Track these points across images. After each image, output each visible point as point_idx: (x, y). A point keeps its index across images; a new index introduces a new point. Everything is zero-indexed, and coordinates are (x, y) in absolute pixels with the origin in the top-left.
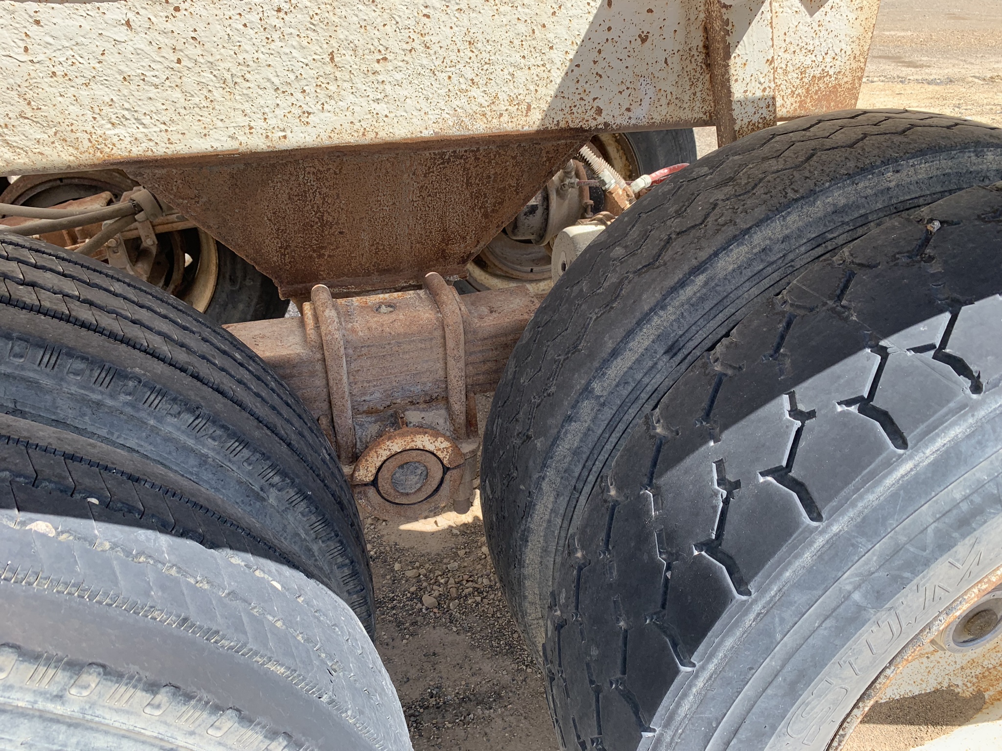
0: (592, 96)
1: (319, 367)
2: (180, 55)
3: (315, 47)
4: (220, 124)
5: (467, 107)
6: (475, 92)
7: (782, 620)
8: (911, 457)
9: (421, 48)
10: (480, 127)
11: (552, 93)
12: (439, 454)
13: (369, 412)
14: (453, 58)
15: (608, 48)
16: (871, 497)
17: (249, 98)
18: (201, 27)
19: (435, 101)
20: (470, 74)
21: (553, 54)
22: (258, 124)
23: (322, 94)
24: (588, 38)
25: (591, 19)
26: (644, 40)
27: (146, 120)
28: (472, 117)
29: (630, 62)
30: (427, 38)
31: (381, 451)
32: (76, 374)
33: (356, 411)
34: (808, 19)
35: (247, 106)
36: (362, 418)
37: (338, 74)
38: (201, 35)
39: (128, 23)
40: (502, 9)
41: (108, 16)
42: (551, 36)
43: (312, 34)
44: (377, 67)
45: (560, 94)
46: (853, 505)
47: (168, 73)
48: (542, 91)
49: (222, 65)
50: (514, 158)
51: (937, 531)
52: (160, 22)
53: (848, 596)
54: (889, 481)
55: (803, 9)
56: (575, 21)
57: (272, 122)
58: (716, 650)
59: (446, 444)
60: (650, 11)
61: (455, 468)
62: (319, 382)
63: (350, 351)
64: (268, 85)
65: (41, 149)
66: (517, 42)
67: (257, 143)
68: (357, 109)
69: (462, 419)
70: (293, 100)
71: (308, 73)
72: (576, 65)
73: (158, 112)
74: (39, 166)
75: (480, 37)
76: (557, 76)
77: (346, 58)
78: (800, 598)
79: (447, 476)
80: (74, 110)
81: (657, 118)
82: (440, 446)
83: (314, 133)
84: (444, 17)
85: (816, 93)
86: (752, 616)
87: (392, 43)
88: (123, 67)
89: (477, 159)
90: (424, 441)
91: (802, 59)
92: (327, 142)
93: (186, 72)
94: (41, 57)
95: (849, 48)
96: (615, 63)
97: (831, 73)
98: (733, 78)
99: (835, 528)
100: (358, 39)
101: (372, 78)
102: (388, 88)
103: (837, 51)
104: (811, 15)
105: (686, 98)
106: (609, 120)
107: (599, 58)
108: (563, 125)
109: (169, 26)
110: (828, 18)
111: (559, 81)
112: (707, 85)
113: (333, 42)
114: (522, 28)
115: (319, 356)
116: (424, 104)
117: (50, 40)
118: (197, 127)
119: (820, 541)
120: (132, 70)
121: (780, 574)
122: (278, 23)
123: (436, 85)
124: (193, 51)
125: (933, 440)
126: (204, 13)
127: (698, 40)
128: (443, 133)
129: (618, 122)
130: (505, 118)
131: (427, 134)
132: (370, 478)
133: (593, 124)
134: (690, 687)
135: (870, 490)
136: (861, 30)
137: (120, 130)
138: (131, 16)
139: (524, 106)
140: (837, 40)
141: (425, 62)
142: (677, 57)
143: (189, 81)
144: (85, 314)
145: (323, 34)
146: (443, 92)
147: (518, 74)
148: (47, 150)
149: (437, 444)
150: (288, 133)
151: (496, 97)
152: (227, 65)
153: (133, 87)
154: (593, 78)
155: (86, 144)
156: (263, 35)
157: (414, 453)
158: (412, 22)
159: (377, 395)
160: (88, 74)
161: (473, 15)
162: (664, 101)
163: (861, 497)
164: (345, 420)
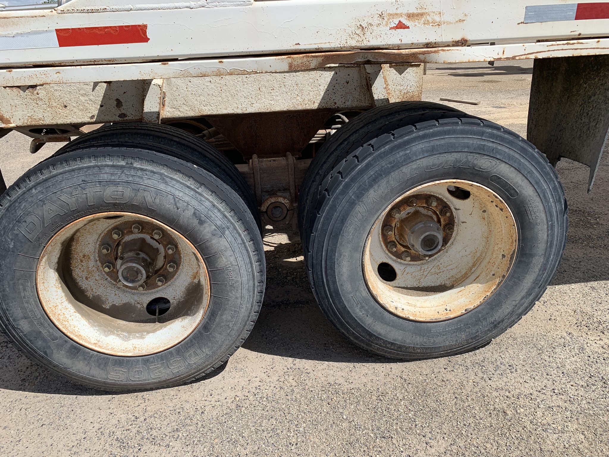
0: (333, 99)
1: (252, 175)
2: (222, 89)
3: (255, 86)
4: (230, 106)
5: (296, 102)
6: (298, 98)
7: (338, 203)
8: (360, 164)
9: (283, 86)
10: (300, 108)
11: (321, 98)
12: (286, 204)
13: (266, 192)
14: (292, 89)
15: (337, 86)
16: (353, 173)
17: (238, 100)
18: (227, 82)
19: (287, 100)
20: (297, 93)
21: (321, 87)
22: (240, 106)
23: (257, 99)
24: (330, 83)
25: (331, 77)
26: (348, 83)
27: (212, 105)
28: (297, 105)
29: (344, 89)
30: (285, 84)
31: (268, 202)
32: (196, 155)
33: (262, 191)
34: (400, 76)
35: (237, 102)
36: (264, 193)
37: (261, 93)
38: (227, 84)
39: (210, 81)
40: (305, 76)
41: (206, 80)
42: (320, 82)
43: (254, 83)
44: (271, 91)
45: (323, 98)
46: (350, 175)
47: (218, 93)
48: (318, 97)
49: (232, 91)
50: (311, 117)
51: (368, 182)
52: (218, 81)
53: (351, 197)
54: (356, 170)
55: (397, 73)
56: (326, 78)
57: (243, 106)
58: (324, 210)
59: (288, 201)
60: (349, 75)
61: (291, 210)
62: (252, 180)
63: (261, 171)
64: (243, 96)
65: (187, 112)
66: (310, 84)
67: (239, 111)
68: (266, 102)
69: (294, 195)
70: (249, 100)
71: (253, 93)
72: (327, 90)
73: (215, 103)
74: (186, 116)
75: (299, 83)
76: (322, 94)
77: (263, 89)
78: (341, 197)
79: (288, 213)
80: (196, 102)
81: (354, 105)
82: (286, 202)
83: (254, 109)
84: (289, 78)
85: (406, 97)
86: (331, 201)
87: (275, 85)
88: (208, 92)
89: (300, 117)
90: (281, 200)
91: (400, 88)
92: (257, 111)
93: (223, 93)
94: (190, 90)
95: (415, 84)
96: (339, 90)
97: (410, 91)
98: (373, 93)
99: (346, 180)
100: (266, 84)
101: (270, 94)
102: (274, 97)
103: (411, 85)
104: (401, 75)
105: (363, 99)
106: (339, 106)
107: (334, 88)
108: (324, 107)
109: (220, 82)
110: (406, 76)
111: (323, 95)
112: (369, 96)
113: (260, 85)
114: (311, 80)
115: (252, 172)
116: (284, 101)
117: (192, 86)
118: (224, 107)
119: (343, 183)
120: (210, 93)
121: (336, 191)
122: (246, 81)
123: (287, 96)
124: (225, 88)
125: (365, 161)
126: (228, 79)
127: (364, 83)
128: (289, 109)
129: (342, 106)
130: (307, 105)
131: (285, 109)
132: (265, 210)
133: (334, 107)
134: (320, 220)
135: (353, 172)
136: (418, 79)
137: (206, 108)
138: (211, 80)
139: (313, 102)
140: (410, 82)
141: (284, 90)
142: (358, 88)
143: (223, 95)
144: (198, 144)
145: (257, 83)
146: (289, 98)
147: (310, 93)
148: (188, 112)
149: (285, 201)
150: (247, 109)
151: (305, 99)
152: (233, 91)
153: (210, 97)
154: (333, 94)
155: (197, 111)
156: (242, 84)
157: (278, 203)
158: (280, 80)
159: (269, 186)
160: (200, 94)
161: (297, 77)
162: (355, 100)
163: (351, 173)
164: (259, 192)
